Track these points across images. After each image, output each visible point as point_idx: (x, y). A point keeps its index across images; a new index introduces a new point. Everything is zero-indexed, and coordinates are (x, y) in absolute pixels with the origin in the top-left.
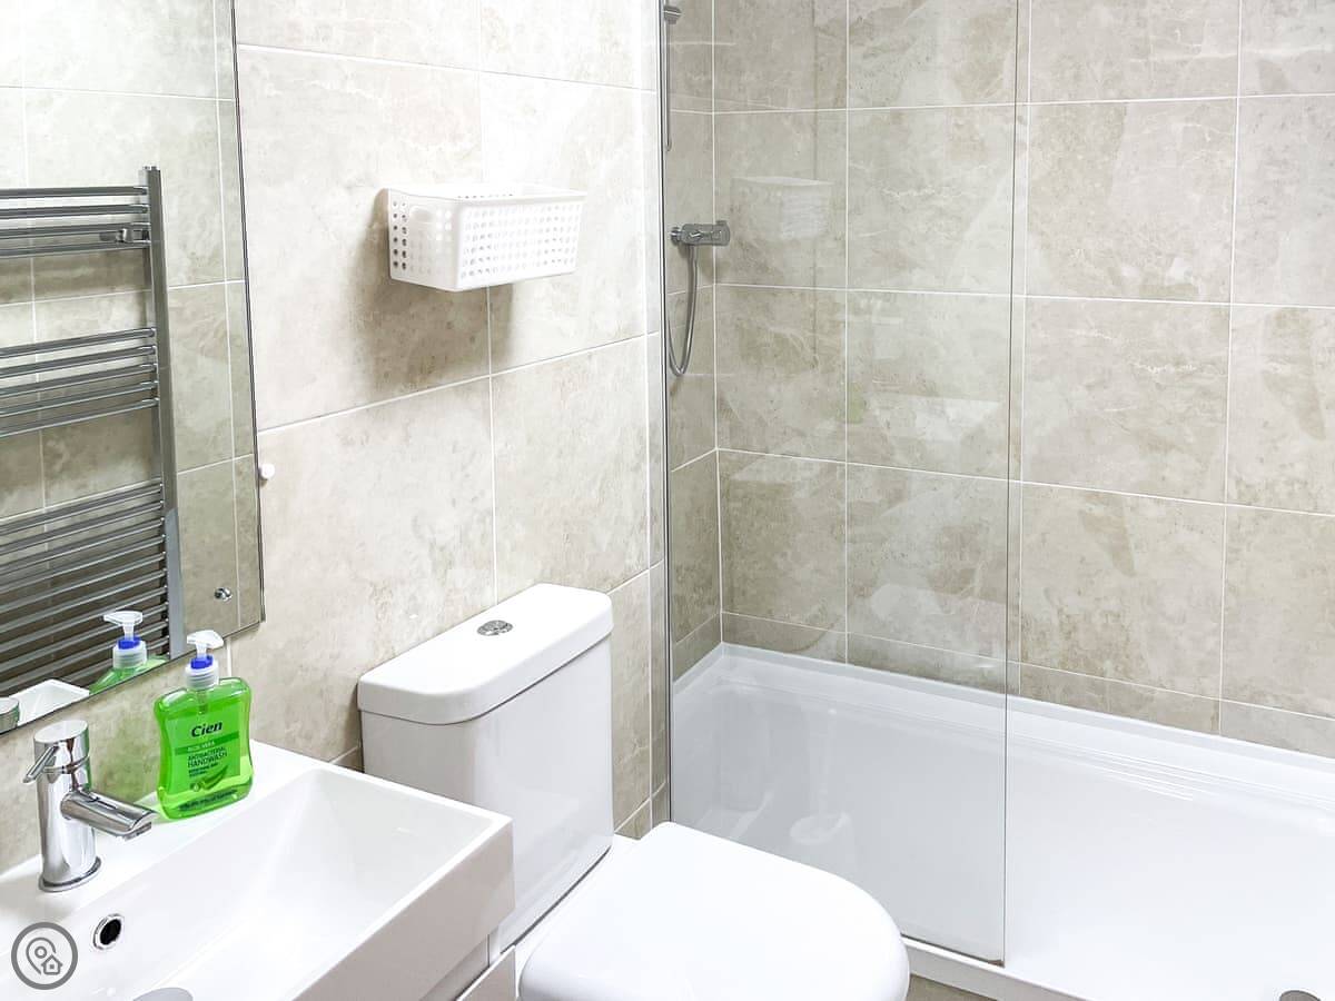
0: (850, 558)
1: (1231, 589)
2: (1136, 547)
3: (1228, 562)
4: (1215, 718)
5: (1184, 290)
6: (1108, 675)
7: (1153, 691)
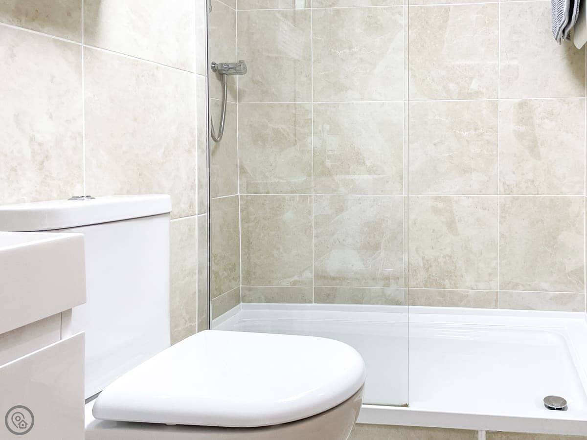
0: (316, 246)
1: (502, 236)
2: (458, 221)
3: (501, 223)
4: (497, 301)
5: (477, 94)
6: (447, 287)
7: (468, 292)
